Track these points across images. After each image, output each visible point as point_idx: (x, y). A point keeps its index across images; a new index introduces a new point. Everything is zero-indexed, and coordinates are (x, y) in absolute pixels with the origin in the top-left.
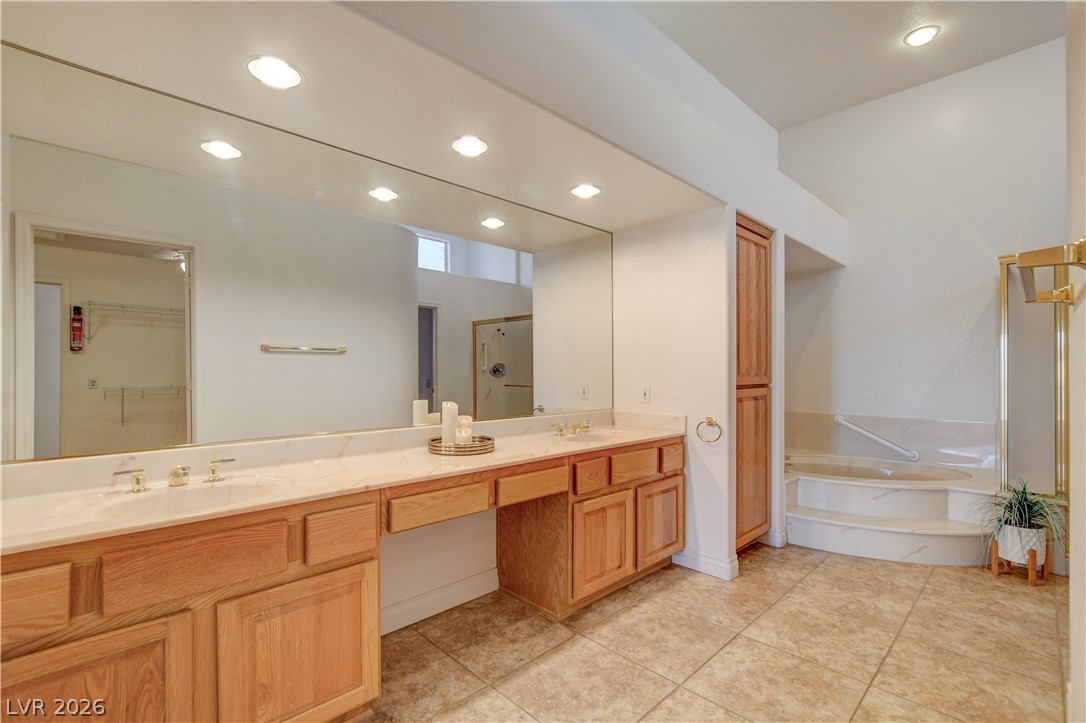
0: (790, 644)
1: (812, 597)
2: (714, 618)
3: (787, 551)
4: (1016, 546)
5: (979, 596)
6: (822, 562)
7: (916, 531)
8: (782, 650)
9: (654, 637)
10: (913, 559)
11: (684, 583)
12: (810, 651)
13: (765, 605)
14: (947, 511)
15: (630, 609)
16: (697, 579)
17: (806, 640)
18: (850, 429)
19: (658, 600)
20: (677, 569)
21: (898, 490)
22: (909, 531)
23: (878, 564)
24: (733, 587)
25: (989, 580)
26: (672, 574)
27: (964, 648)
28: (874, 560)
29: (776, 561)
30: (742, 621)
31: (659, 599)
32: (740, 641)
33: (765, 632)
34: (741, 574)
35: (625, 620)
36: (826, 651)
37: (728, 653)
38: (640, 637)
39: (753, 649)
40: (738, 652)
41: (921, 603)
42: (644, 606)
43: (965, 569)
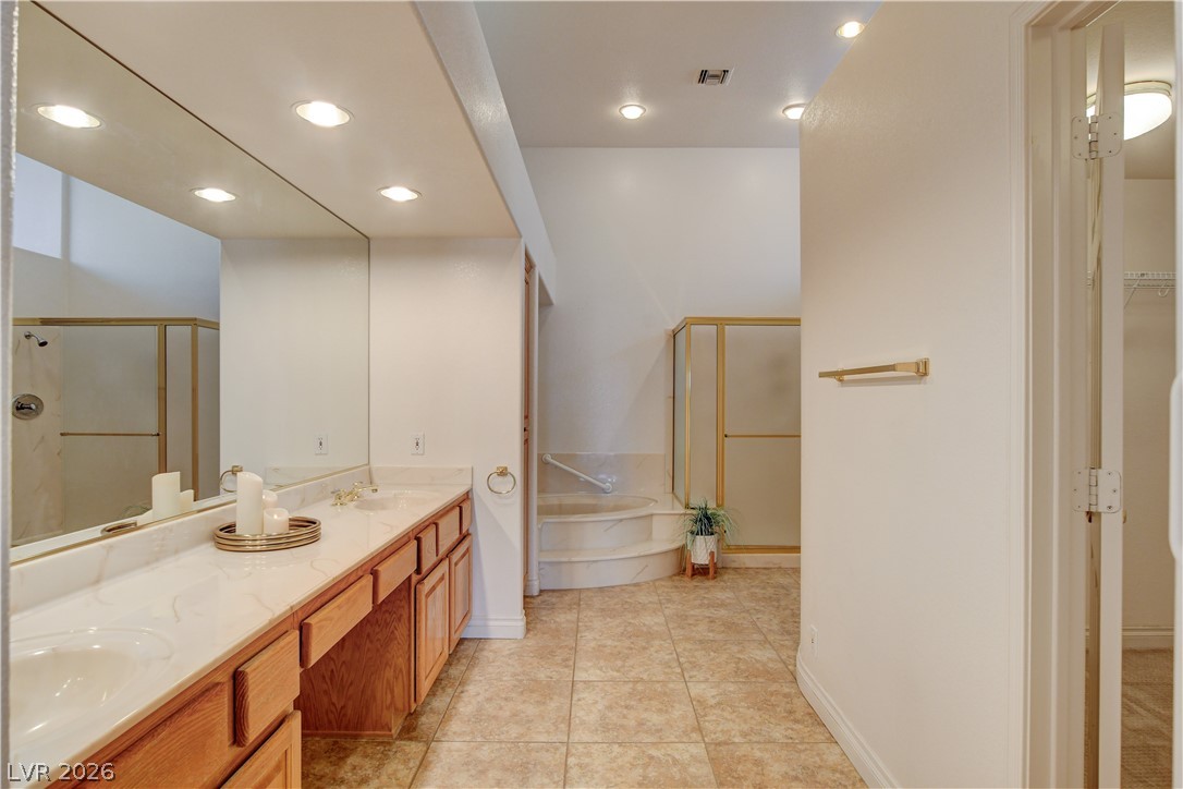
0: (615, 674)
1: (597, 632)
2: (543, 676)
3: (545, 597)
4: (702, 550)
5: (693, 596)
6: (580, 600)
7: (642, 554)
8: (613, 680)
9: (508, 713)
10: (640, 579)
11: (485, 653)
12: (632, 674)
13: (570, 649)
14: (651, 533)
15: (459, 697)
16: (495, 645)
17: (623, 666)
18: (556, 467)
19: (477, 678)
20: (466, 642)
21: (621, 520)
22: (636, 554)
23: (618, 589)
24: (531, 643)
25: (687, 582)
26: (469, 648)
27: (711, 634)
28: (613, 587)
29: (544, 609)
30: (566, 670)
31: (476, 674)
32: (579, 686)
33: (588, 671)
34: (528, 630)
35: (465, 708)
36: (641, 669)
37: (579, 700)
38: (495, 718)
39: (594, 689)
40: (586, 696)
41: (667, 612)
42: (471, 689)
43: (670, 577)
